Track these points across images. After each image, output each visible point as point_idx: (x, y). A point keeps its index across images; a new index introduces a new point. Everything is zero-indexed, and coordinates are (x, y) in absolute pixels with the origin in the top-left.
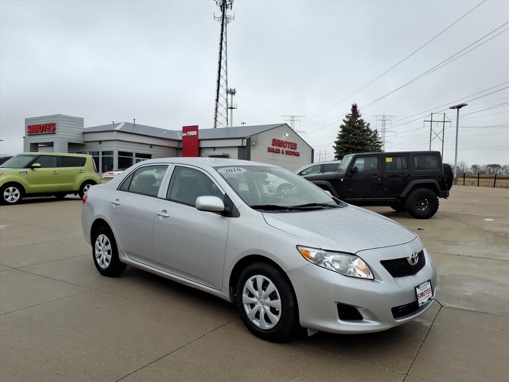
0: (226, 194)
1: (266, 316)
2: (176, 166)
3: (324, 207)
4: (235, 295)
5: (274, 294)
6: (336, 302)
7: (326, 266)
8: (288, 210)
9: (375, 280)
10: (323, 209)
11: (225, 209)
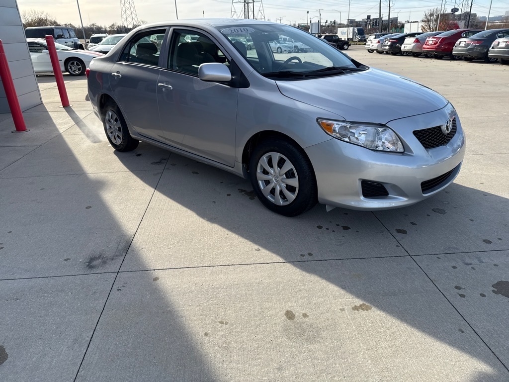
0: (232, 59)
1: (281, 193)
2: (174, 29)
3: (344, 71)
4: (248, 171)
5: (291, 172)
6: (360, 179)
7: (350, 139)
8: (304, 76)
9: (405, 152)
10: (344, 73)
11: (232, 78)
